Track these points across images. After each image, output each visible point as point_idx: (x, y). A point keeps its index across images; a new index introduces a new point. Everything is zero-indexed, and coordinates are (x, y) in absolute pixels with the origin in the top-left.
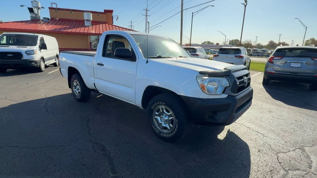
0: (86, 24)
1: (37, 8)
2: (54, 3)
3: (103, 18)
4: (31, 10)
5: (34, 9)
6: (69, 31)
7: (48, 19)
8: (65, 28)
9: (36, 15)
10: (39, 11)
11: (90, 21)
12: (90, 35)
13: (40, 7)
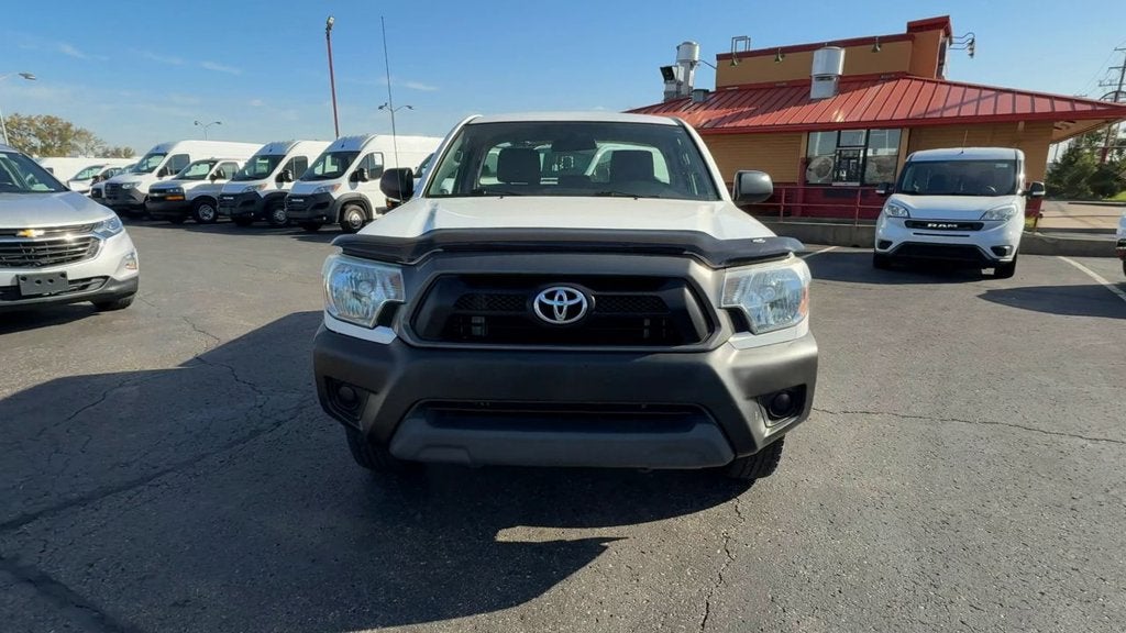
0: (817, 90)
1: (689, 64)
2: (741, 38)
3: (900, 58)
4: (668, 73)
5: (674, 69)
6: (742, 123)
7: (706, 92)
8: (738, 117)
9: (679, 84)
10: (692, 73)
11: (830, 78)
12: (809, 132)
13: (696, 58)
